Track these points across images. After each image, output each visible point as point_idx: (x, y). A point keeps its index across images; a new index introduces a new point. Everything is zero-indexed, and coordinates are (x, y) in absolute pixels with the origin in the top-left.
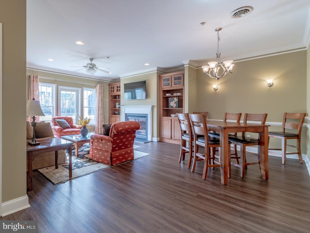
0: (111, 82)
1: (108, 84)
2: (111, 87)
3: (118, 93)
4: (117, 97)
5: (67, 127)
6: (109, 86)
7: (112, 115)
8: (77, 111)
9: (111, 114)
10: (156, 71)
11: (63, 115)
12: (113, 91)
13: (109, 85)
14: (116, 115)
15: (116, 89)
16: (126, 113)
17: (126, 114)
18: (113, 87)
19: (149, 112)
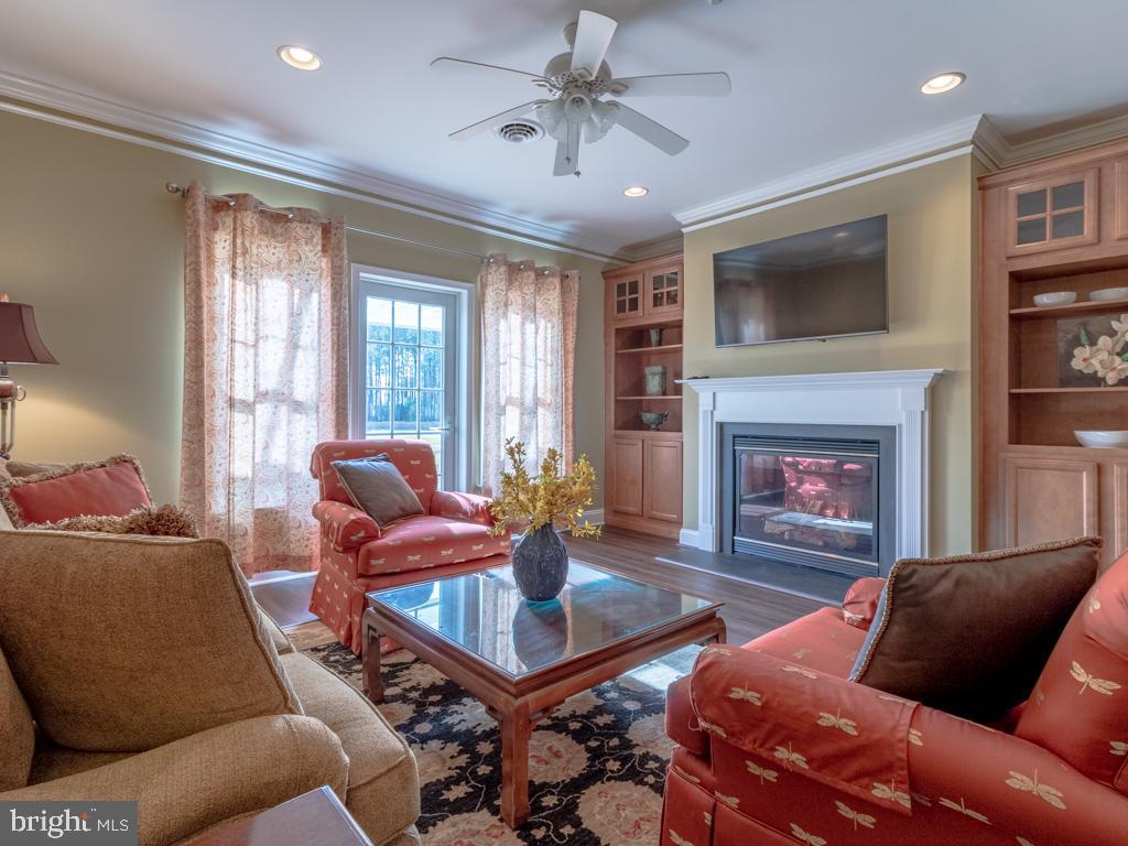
0: (613, 261)
1: (601, 269)
2: (621, 288)
3: (665, 314)
4: (654, 336)
5: (402, 509)
6: (605, 278)
7: (620, 428)
8: (451, 411)
9: (616, 428)
10: (969, 149)
11: (376, 434)
12: (634, 304)
13: (607, 275)
14: (646, 433)
15: (651, 293)
16: (719, 417)
17: (721, 426)
18: (634, 287)
19: (910, 414)
